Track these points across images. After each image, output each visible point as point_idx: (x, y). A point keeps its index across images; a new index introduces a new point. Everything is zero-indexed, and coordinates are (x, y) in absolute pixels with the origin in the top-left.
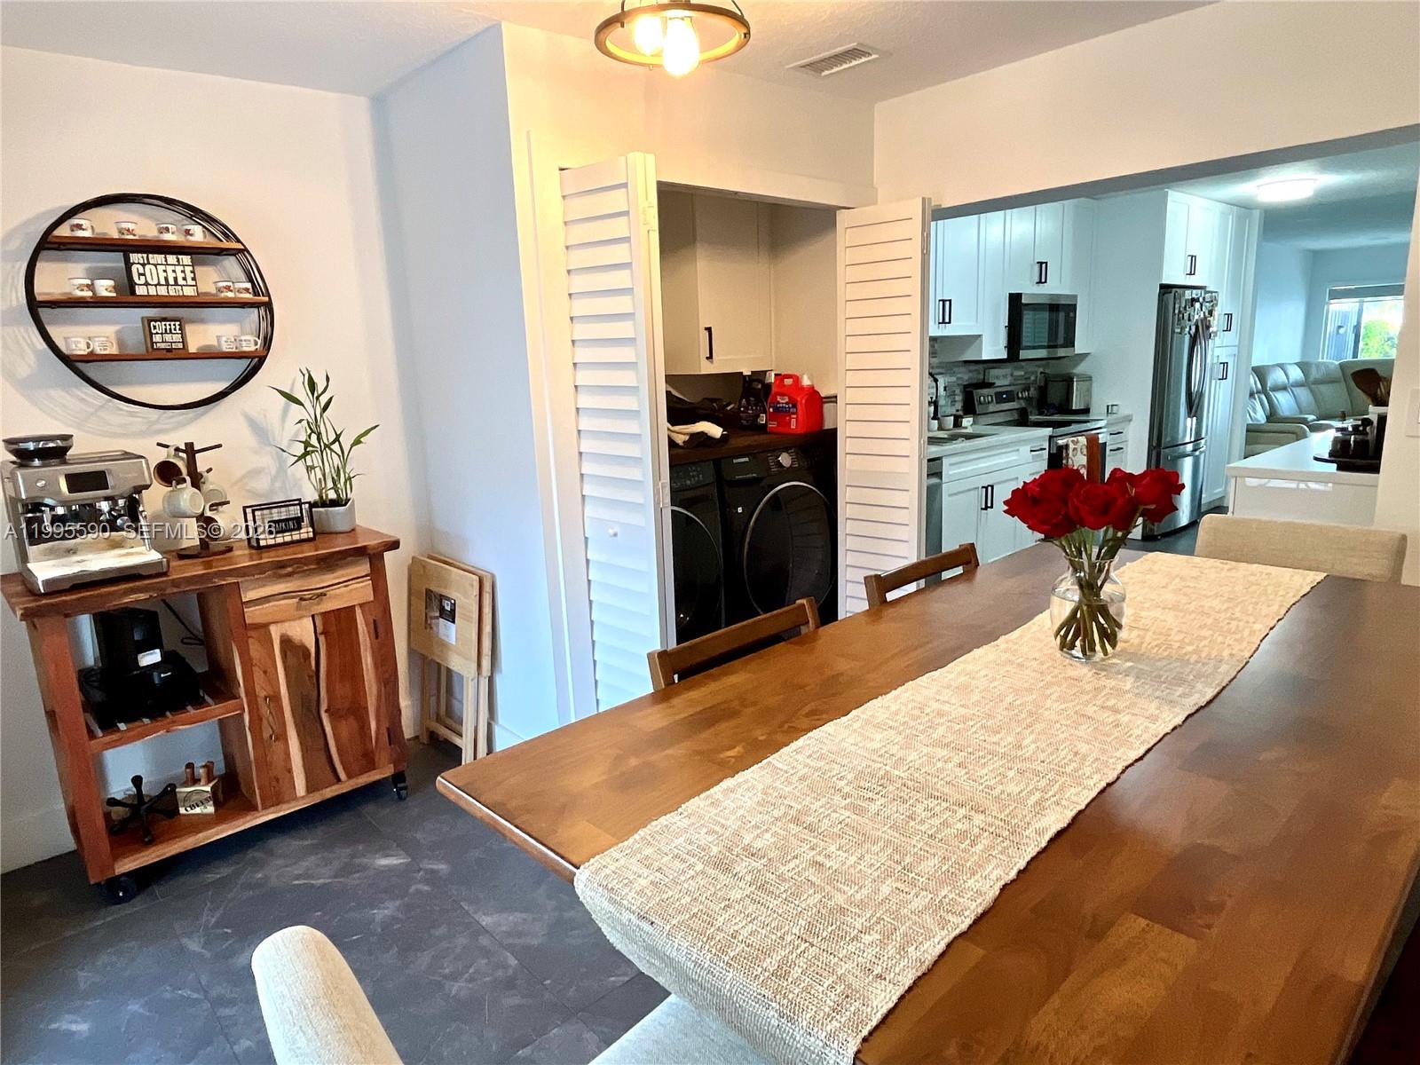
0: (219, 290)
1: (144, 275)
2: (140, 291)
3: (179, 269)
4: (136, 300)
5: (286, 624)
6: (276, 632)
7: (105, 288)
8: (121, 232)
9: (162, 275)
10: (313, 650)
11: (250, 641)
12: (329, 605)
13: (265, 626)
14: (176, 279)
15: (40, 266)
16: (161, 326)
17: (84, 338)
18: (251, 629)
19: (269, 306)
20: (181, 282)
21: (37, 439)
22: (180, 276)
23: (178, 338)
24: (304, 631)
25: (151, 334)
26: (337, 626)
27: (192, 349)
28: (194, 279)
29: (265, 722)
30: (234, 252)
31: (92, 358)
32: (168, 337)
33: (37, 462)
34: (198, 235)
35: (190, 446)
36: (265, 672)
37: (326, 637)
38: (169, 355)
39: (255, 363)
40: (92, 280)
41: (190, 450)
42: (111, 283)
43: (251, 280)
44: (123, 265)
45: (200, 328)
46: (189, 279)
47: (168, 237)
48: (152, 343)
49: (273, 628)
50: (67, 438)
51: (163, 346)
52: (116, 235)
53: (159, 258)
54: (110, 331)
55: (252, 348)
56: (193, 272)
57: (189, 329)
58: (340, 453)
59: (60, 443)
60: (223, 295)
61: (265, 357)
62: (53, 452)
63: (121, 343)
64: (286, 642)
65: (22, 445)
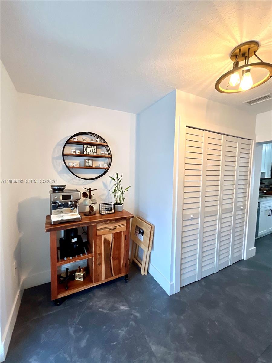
0: (101, 154)
1: (86, 150)
2: (85, 153)
3: (94, 149)
4: (84, 155)
5: (106, 235)
6: (103, 237)
7: (78, 152)
8: (83, 140)
9: (90, 150)
10: (111, 242)
11: (97, 239)
12: (116, 231)
13: (101, 236)
14: (93, 151)
15: (66, 147)
16: (88, 161)
17: (72, 163)
18: (98, 236)
19: (111, 158)
20: (94, 152)
21: (57, 186)
22: (94, 150)
23: (91, 164)
24: (109, 237)
25: (86, 163)
26: (117, 236)
27: (94, 167)
28: (96, 151)
29: (97, 260)
30: (105, 146)
31: (73, 168)
32: (89, 164)
33: (57, 192)
34: (98, 141)
35: (90, 189)
36: (99, 247)
37: (114, 239)
38: (89, 168)
39: (106, 170)
40: (76, 151)
41: (90, 190)
42: (79, 151)
43: (108, 152)
44: (82, 147)
45: (96, 162)
46: (95, 151)
47: (92, 142)
48: (86, 165)
49: (103, 236)
50: (64, 186)
51: (88, 166)
52: (82, 141)
53: (90, 146)
54: (78, 162)
55: (106, 167)
56: (96, 150)
57: (94, 162)
58: (122, 192)
59: (62, 187)
60: (102, 155)
61: (109, 169)
62: (61, 189)
63: (80, 165)
64: (105, 239)
65: (54, 188)
